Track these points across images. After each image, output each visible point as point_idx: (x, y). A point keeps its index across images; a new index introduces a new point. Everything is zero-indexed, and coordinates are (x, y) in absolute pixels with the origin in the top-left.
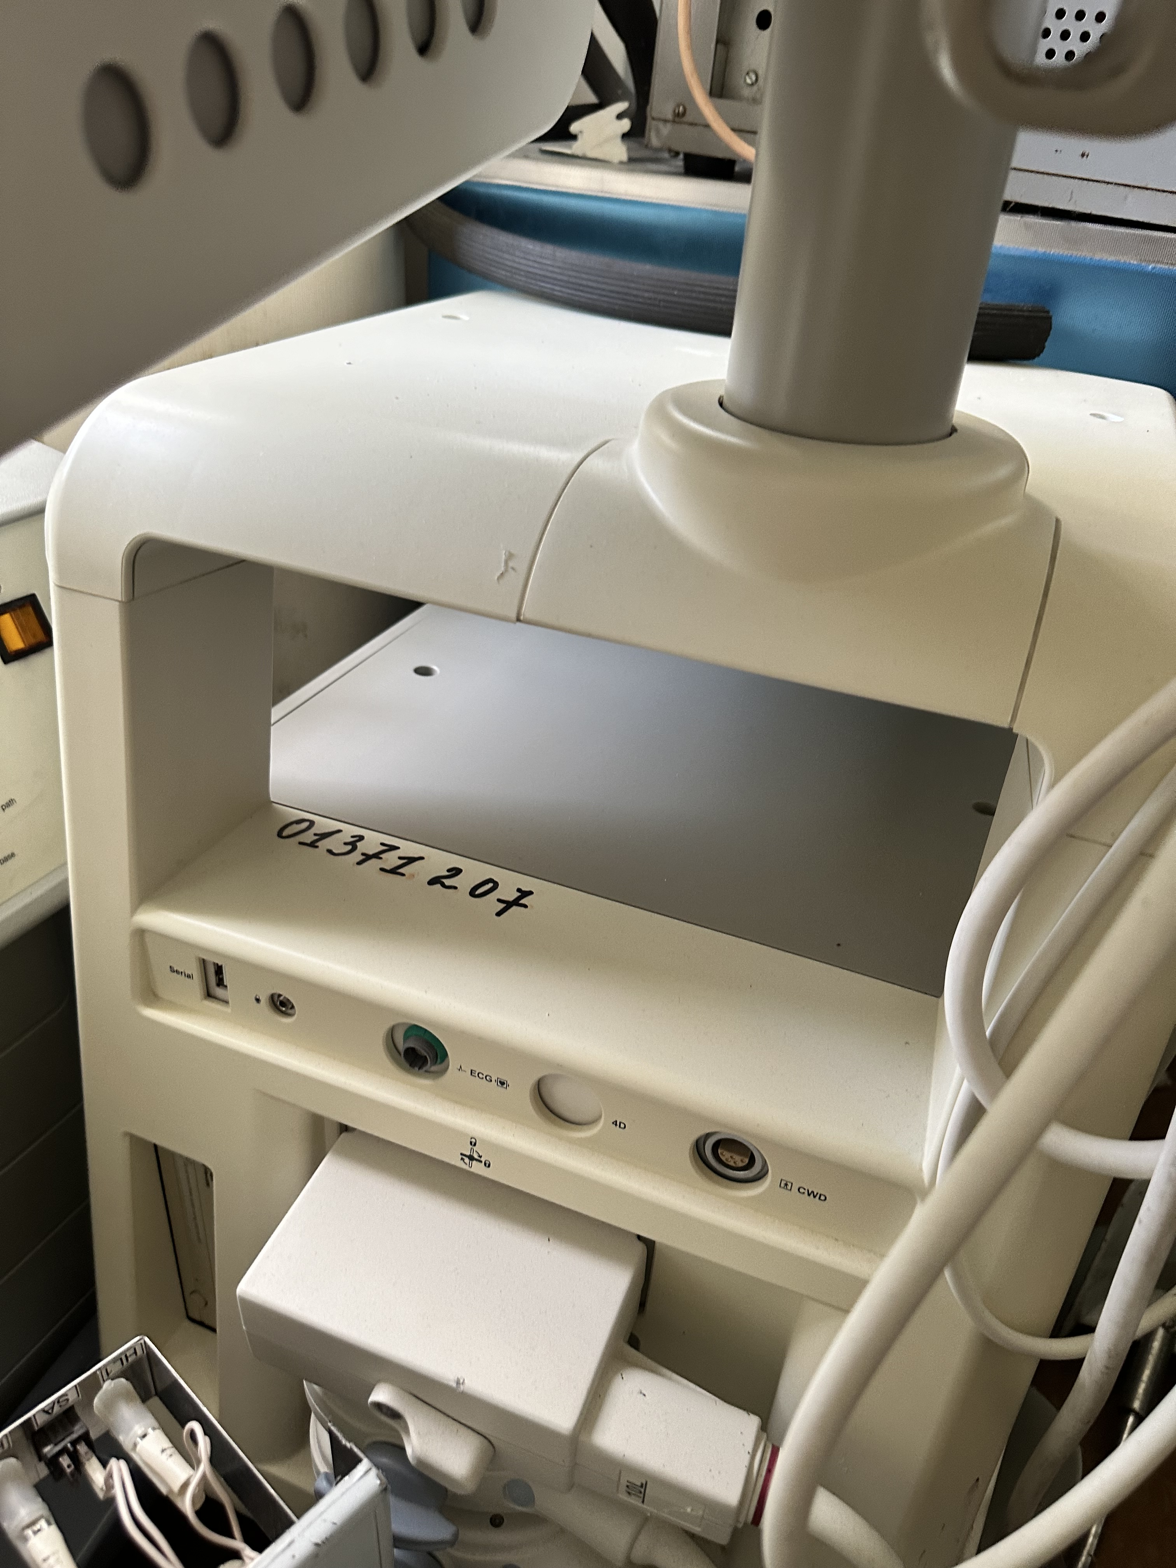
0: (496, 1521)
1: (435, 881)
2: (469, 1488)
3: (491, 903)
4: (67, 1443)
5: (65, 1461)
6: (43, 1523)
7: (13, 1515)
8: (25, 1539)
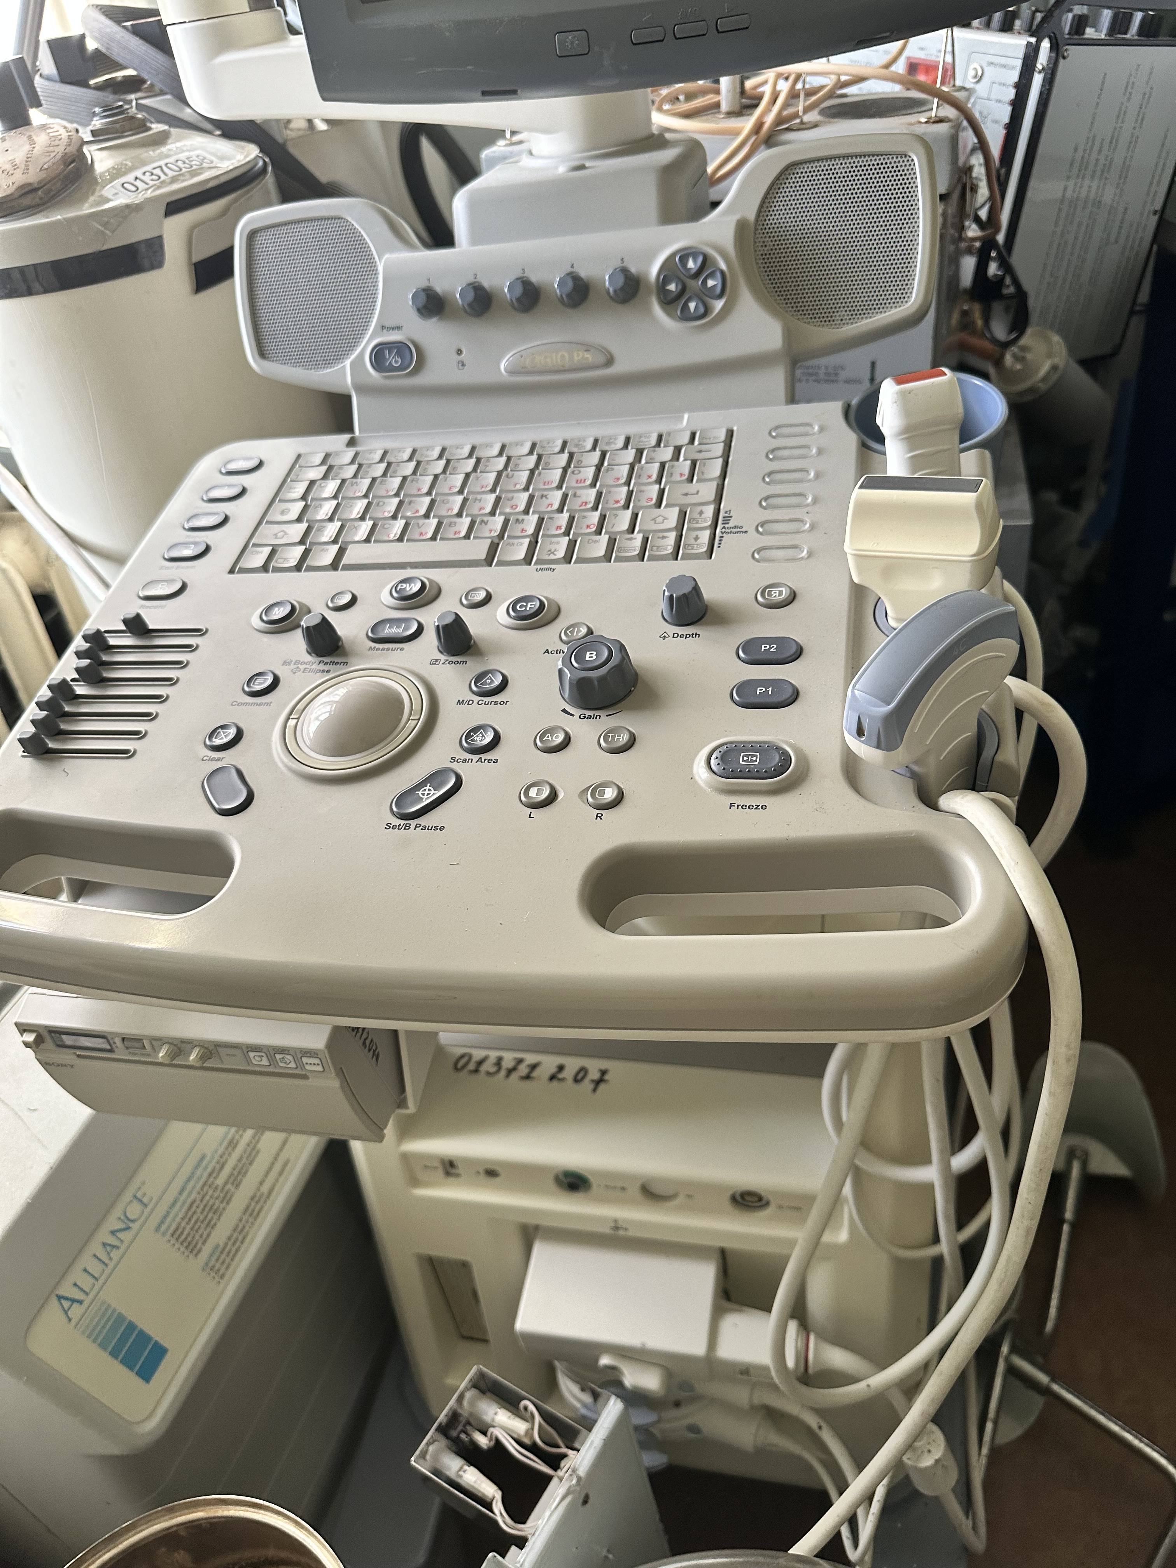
0: (677, 1404)
1: (553, 1078)
2: (662, 1393)
3: (587, 1085)
4: (460, 1428)
5: (463, 1436)
6: (466, 1467)
7: (450, 1469)
8: (461, 1477)
